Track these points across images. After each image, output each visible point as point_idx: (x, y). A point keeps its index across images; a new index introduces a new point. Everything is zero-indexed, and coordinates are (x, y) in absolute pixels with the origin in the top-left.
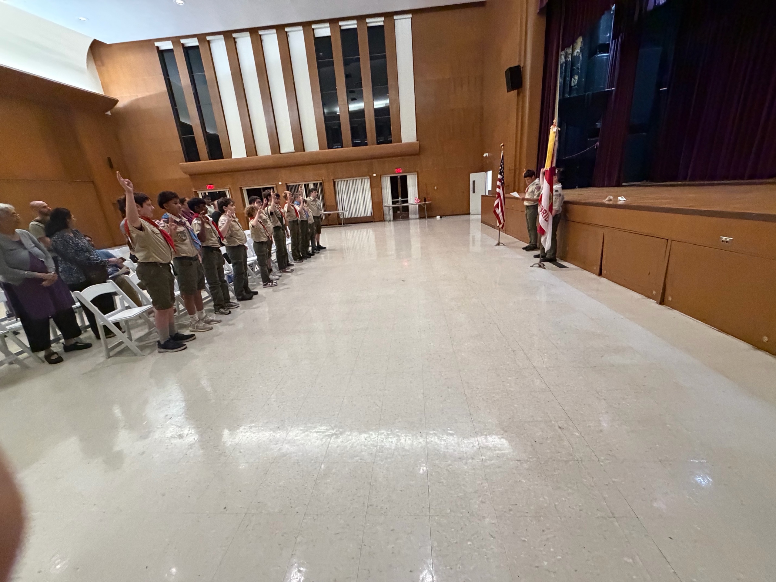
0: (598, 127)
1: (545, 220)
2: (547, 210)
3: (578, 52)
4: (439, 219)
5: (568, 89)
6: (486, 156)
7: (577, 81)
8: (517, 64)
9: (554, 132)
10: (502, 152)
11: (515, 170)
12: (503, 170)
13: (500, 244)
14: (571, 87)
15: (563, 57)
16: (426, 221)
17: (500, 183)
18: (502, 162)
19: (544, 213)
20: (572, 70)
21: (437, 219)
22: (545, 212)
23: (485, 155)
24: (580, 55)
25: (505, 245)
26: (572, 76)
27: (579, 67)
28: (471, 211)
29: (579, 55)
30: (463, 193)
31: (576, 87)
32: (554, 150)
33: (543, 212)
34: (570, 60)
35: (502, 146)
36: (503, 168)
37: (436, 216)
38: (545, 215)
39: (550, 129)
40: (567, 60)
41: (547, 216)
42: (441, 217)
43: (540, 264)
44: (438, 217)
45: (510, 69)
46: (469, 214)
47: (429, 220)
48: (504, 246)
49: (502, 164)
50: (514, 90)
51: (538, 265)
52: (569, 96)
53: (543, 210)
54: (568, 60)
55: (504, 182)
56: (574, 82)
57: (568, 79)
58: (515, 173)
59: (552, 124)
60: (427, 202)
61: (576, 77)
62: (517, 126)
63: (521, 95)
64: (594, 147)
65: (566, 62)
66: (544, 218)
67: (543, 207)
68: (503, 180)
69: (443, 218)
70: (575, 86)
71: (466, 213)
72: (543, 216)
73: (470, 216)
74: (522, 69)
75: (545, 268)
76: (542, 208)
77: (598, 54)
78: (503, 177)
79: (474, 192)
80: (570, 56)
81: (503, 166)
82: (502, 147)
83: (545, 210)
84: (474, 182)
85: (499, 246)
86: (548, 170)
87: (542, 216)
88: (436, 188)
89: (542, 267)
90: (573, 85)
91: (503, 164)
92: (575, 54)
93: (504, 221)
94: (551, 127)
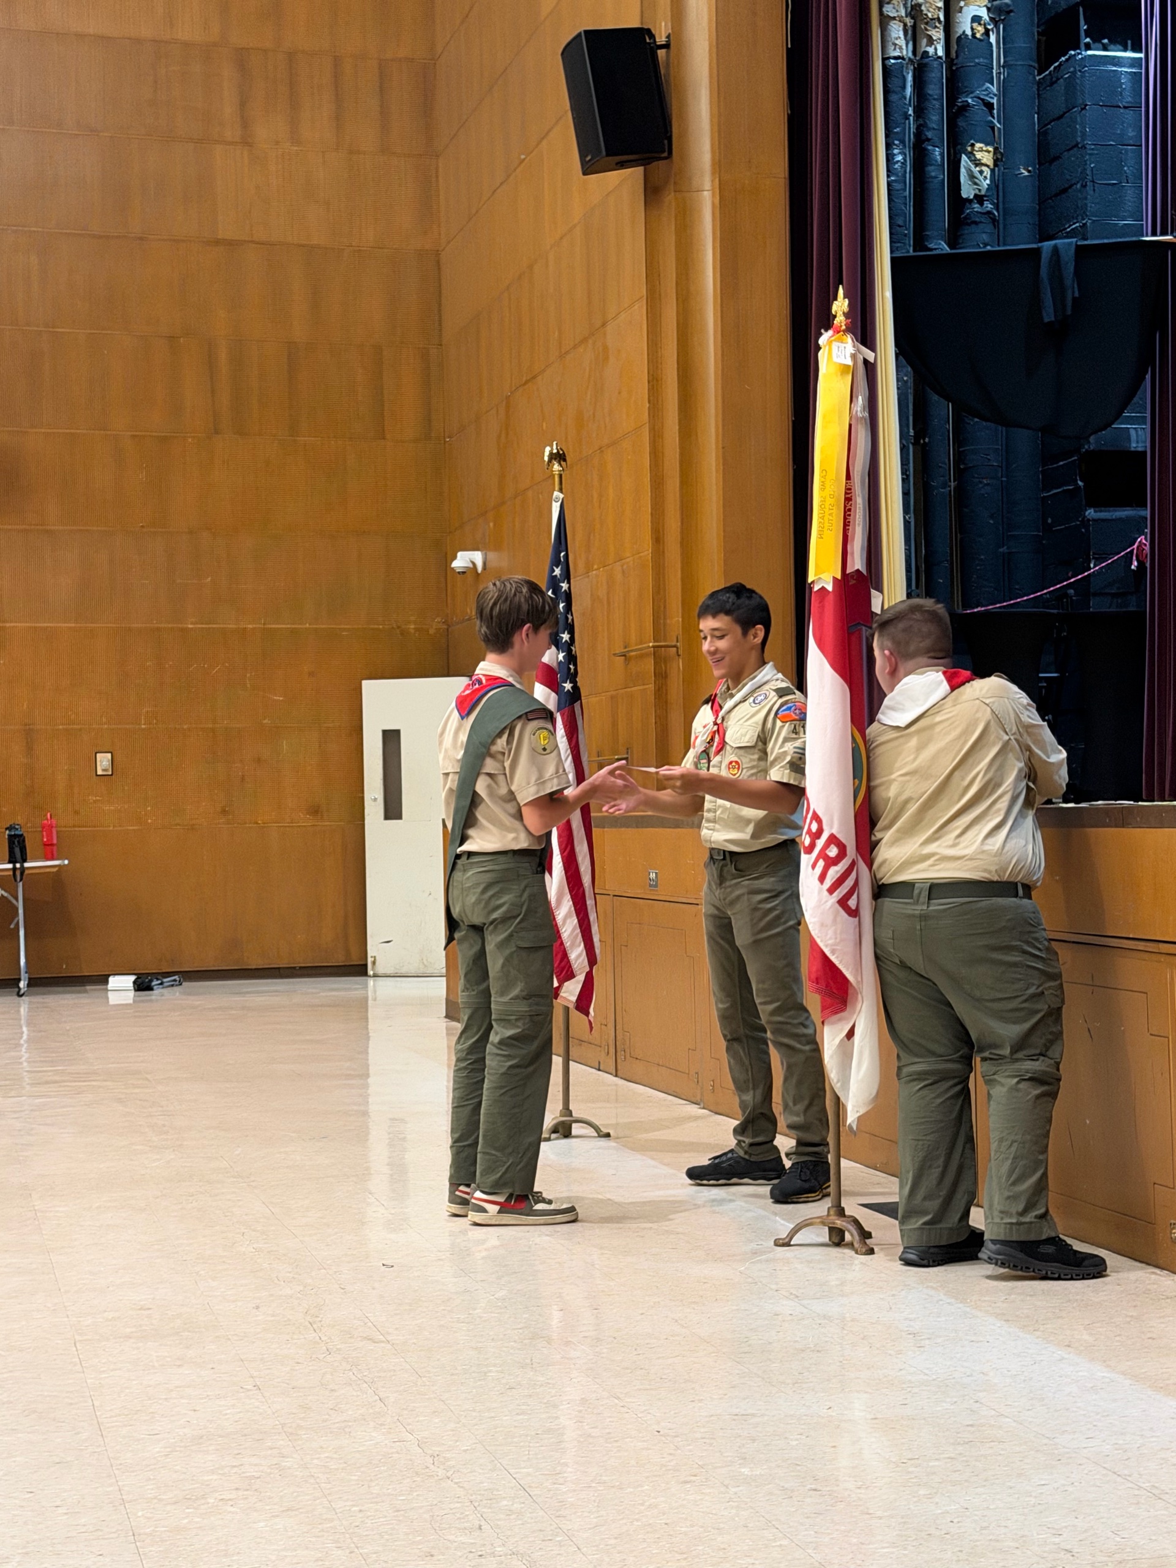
0: (1136, 445)
1: (843, 903)
2: (849, 839)
3: (976, 19)
4: (130, 996)
5: (940, 213)
6: (471, 571)
7: (987, 172)
8: (632, 22)
9: (844, 369)
10: (556, 494)
11: (659, 656)
12: (569, 608)
13: (576, 1129)
14: (958, 202)
15: (896, 31)
16: (23, 1010)
17: (553, 694)
18: (556, 562)
19: (831, 862)
20: (957, 113)
21: (114, 999)
22: (833, 852)
23: (461, 561)
24: (993, 39)
25: (608, 1135)
26: (957, 146)
27: (995, 101)
28: (373, 948)
29: (987, 32)
30: (315, 811)
31: (988, 206)
32: (848, 477)
33: (823, 855)
34: (940, 53)
35: (552, 457)
36: (568, 597)
37: (103, 980)
38: (834, 872)
39: (818, 348)
40: (926, 53)
41: (849, 883)
42: (142, 985)
43: (839, 1223)
44: (121, 985)
45: (595, 38)
46: (360, 970)
47: (38, 999)
48: (603, 1142)
49: (557, 572)
50: (621, 165)
51: (823, 1235)
52: (946, 249)
53: (820, 843)
54: (931, 50)
55: (576, 688)
56: (972, 177)
57: (937, 153)
58: (661, 676)
59: (827, 322)
60: (26, 865)
61: (985, 154)
62: (655, 382)
63: (670, 198)
64: (1128, 558)
65: (921, 66)
66: (831, 891)
67: (816, 817)
68: (573, 677)
69: (162, 995)
70: (979, 199)
71: (339, 959)
72: (828, 882)
73: (371, 982)
74: (661, 53)
75: (871, 1252)
76: (814, 827)
77: (1088, 47)
78: (571, 658)
79: (393, 810)
80: (938, 34)
81: (564, 586)
82: (556, 467)
83: (833, 840)
84: (391, 738)
85: (564, 1142)
86: (830, 588)
87: (822, 878)
88: (104, 761)
89: (851, 1245)
90: (967, 191)
91: (567, 576)
92: (964, 25)
93: (592, 960)
94: (822, 341)
